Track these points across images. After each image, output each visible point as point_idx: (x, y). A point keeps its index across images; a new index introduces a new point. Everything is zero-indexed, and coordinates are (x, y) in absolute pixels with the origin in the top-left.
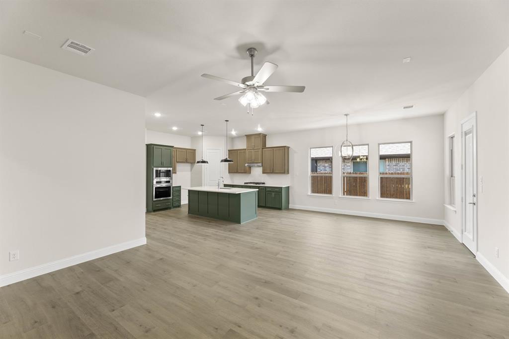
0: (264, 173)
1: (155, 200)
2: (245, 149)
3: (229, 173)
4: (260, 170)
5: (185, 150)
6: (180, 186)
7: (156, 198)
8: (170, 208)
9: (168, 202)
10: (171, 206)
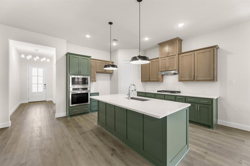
0: (180, 80)
1: (71, 105)
2: (158, 58)
3: (142, 81)
4: (176, 77)
5: (104, 62)
6: (99, 93)
7: (72, 104)
8: (88, 113)
9: (86, 108)
10: (89, 110)
